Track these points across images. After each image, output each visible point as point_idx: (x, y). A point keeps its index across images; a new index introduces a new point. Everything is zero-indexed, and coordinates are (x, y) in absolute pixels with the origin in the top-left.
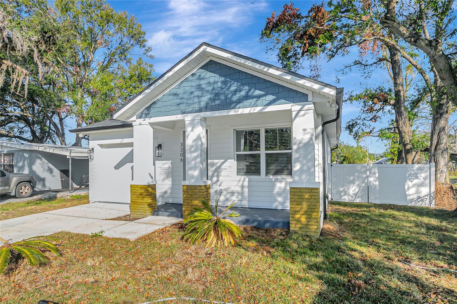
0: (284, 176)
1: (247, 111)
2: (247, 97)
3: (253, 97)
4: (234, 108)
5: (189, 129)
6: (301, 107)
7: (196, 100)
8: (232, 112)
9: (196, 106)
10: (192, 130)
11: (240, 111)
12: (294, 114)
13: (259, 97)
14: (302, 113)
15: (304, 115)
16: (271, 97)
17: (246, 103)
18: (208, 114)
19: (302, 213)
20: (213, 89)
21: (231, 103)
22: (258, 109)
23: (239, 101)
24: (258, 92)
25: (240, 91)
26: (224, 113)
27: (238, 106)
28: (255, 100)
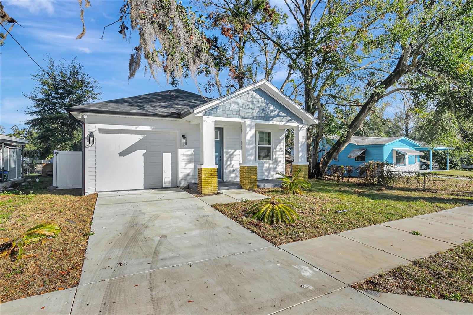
0: (267, 160)
1: (278, 123)
2: (278, 115)
3: (281, 116)
4: (271, 120)
5: (248, 129)
6: (302, 126)
7: (250, 111)
8: (271, 123)
9: (250, 115)
10: (250, 130)
11: (275, 123)
12: (300, 128)
13: (284, 117)
14: (302, 129)
15: (303, 130)
16: (289, 118)
17: (278, 118)
18: (258, 121)
19: (302, 177)
20: (261, 106)
21: (271, 117)
22: (283, 123)
23: (275, 117)
24: (284, 114)
25: (275, 111)
26: (267, 122)
27: (274, 119)
28: (282, 118)
